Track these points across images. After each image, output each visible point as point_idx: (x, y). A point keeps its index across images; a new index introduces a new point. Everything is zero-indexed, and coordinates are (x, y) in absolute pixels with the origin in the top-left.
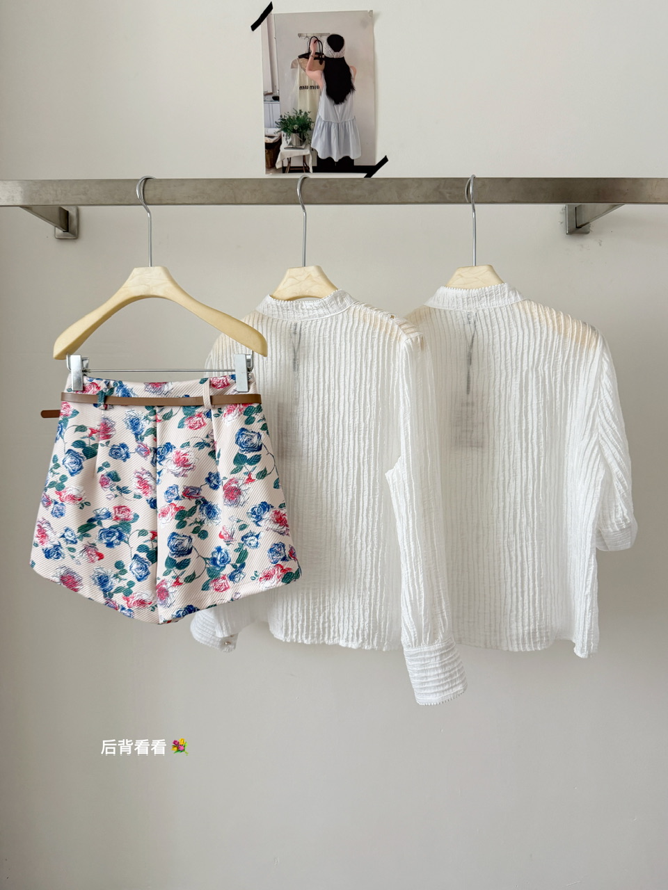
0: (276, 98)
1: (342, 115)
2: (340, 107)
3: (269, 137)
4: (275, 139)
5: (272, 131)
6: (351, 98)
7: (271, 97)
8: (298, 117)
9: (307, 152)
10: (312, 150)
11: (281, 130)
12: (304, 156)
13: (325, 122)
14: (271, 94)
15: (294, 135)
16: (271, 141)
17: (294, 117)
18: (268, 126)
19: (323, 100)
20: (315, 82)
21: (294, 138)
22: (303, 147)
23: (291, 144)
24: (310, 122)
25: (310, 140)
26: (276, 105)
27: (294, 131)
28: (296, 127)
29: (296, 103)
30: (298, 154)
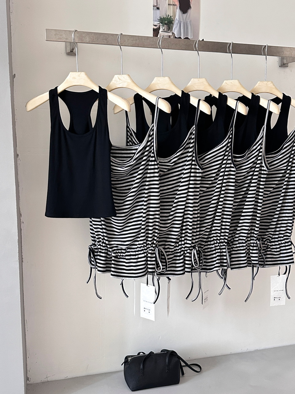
0: (158, 8)
1: (186, 18)
2: (185, 15)
3: (155, 26)
4: (157, 27)
5: (156, 23)
6: (190, 11)
7: (155, 8)
8: (167, 18)
9: (170, 34)
10: (173, 33)
11: (160, 23)
12: (169, 36)
13: (179, 21)
14: (156, 6)
15: (165, 25)
16: (155, 28)
17: (165, 18)
18: (154, 21)
19: (178, 11)
20: (175, 3)
21: (165, 27)
22: (169, 32)
23: (164, 30)
24: (173, 20)
25: (172, 29)
26: (158, 11)
27: (166, 24)
28: (166, 22)
29: (166, 11)
30: (167, 35)
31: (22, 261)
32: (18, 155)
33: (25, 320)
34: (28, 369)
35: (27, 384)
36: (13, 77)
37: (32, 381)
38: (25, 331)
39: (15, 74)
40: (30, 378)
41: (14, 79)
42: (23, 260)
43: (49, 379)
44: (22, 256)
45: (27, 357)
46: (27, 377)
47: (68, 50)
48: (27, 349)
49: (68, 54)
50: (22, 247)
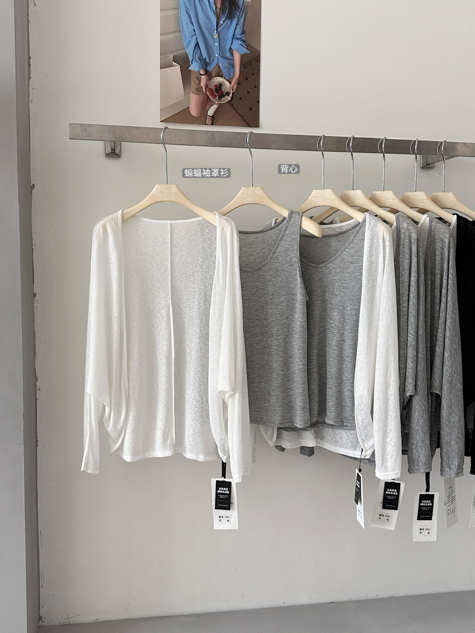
31: (37, 445)
32: (35, 295)
33: (39, 531)
34: (41, 604)
35: (40, 626)
36: (31, 188)
37: (46, 622)
38: (38, 547)
39: (34, 185)
40: (43, 618)
41: (33, 191)
42: (39, 443)
43: (72, 621)
44: (37, 437)
45: (41, 587)
46: (39, 615)
47: (109, 150)
48: (40, 573)
49: (108, 155)
50: (37, 425)
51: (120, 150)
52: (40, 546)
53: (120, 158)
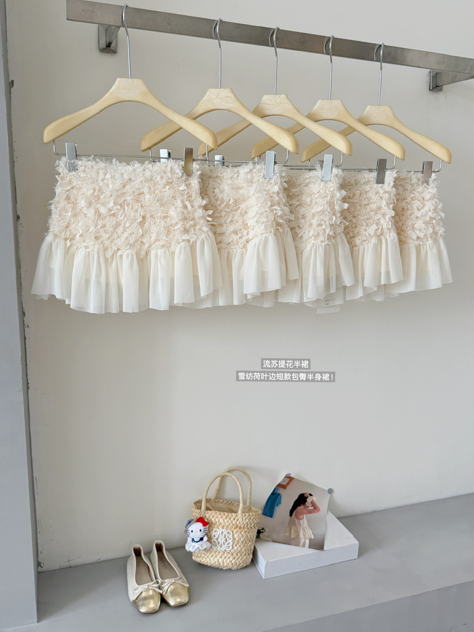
31: (28, 388)
32: (18, 217)
33: (33, 477)
34: (39, 550)
35: (39, 572)
36: (10, 86)
37: (46, 567)
38: (34, 494)
39: (12, 81)
40: (42, 563)
41: (12, 89)
42: (30, 386)
43: (72, 563)
44: (27, 379)
45: (37, 533)
46: (38, 561)
47: (103, 44)
48: (37, 520)
49: (102, 50)
50: (28, 367)
51: (117, 44)
52: (36, 492)
53: (117, 54)
